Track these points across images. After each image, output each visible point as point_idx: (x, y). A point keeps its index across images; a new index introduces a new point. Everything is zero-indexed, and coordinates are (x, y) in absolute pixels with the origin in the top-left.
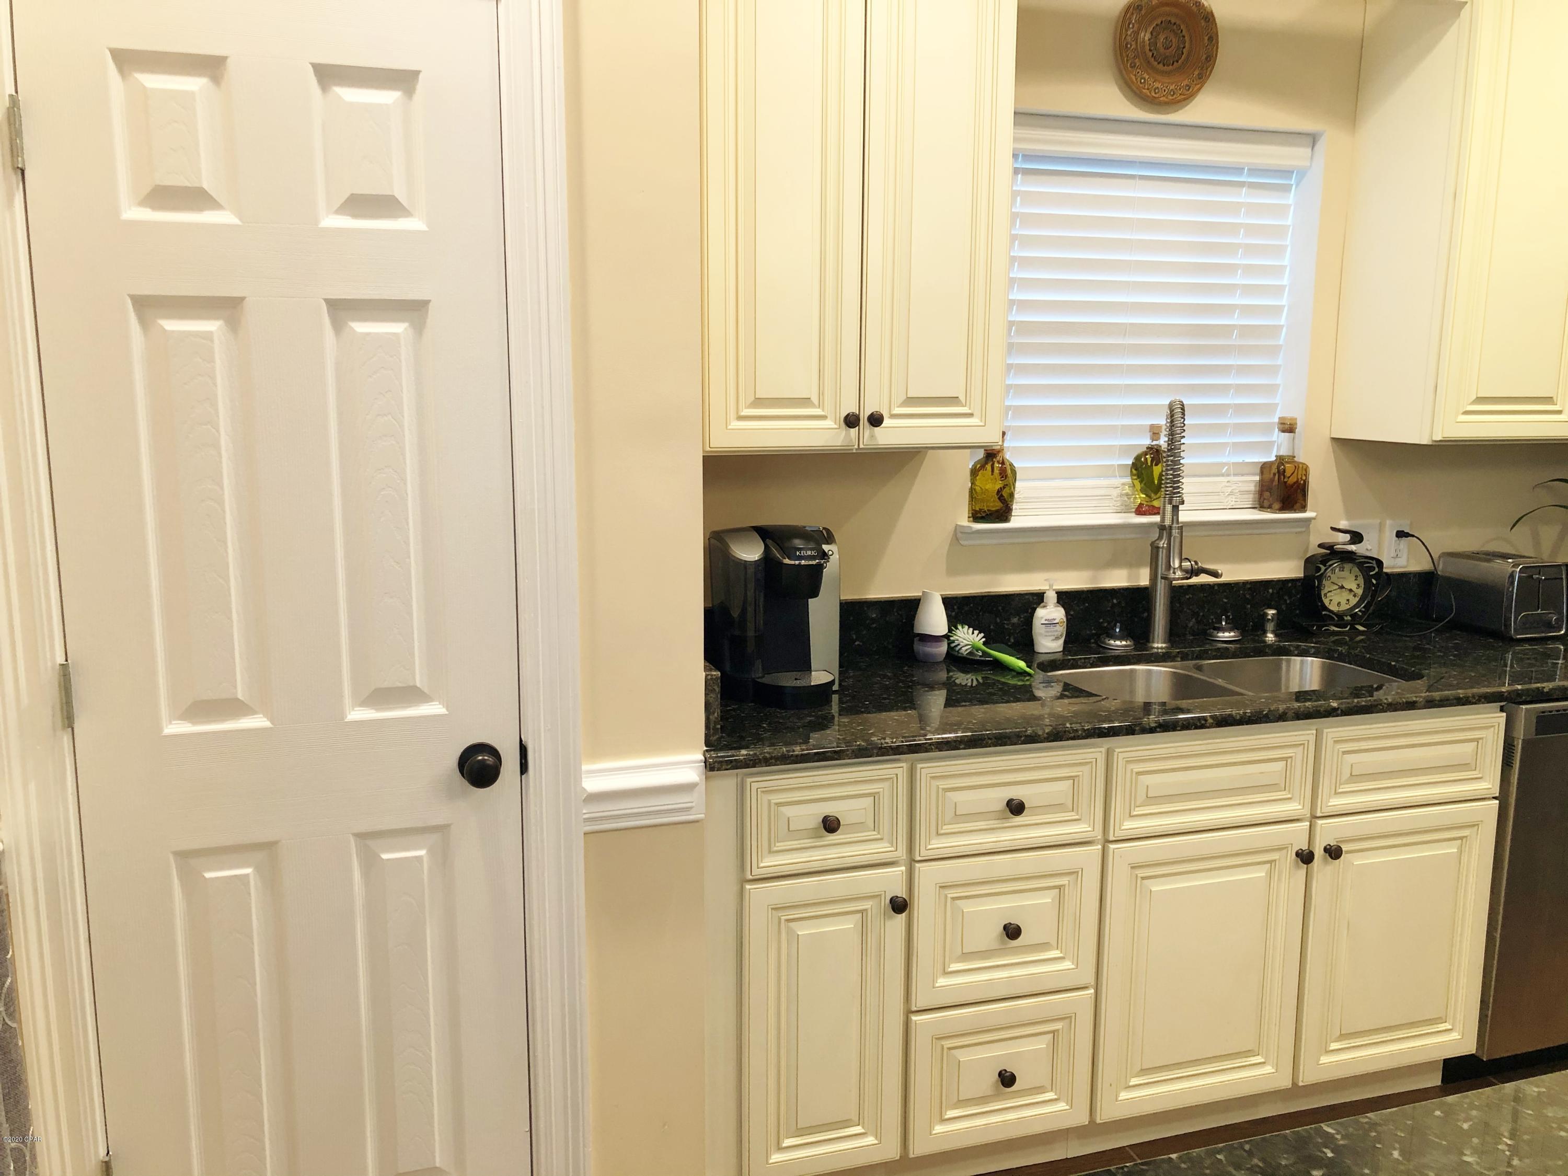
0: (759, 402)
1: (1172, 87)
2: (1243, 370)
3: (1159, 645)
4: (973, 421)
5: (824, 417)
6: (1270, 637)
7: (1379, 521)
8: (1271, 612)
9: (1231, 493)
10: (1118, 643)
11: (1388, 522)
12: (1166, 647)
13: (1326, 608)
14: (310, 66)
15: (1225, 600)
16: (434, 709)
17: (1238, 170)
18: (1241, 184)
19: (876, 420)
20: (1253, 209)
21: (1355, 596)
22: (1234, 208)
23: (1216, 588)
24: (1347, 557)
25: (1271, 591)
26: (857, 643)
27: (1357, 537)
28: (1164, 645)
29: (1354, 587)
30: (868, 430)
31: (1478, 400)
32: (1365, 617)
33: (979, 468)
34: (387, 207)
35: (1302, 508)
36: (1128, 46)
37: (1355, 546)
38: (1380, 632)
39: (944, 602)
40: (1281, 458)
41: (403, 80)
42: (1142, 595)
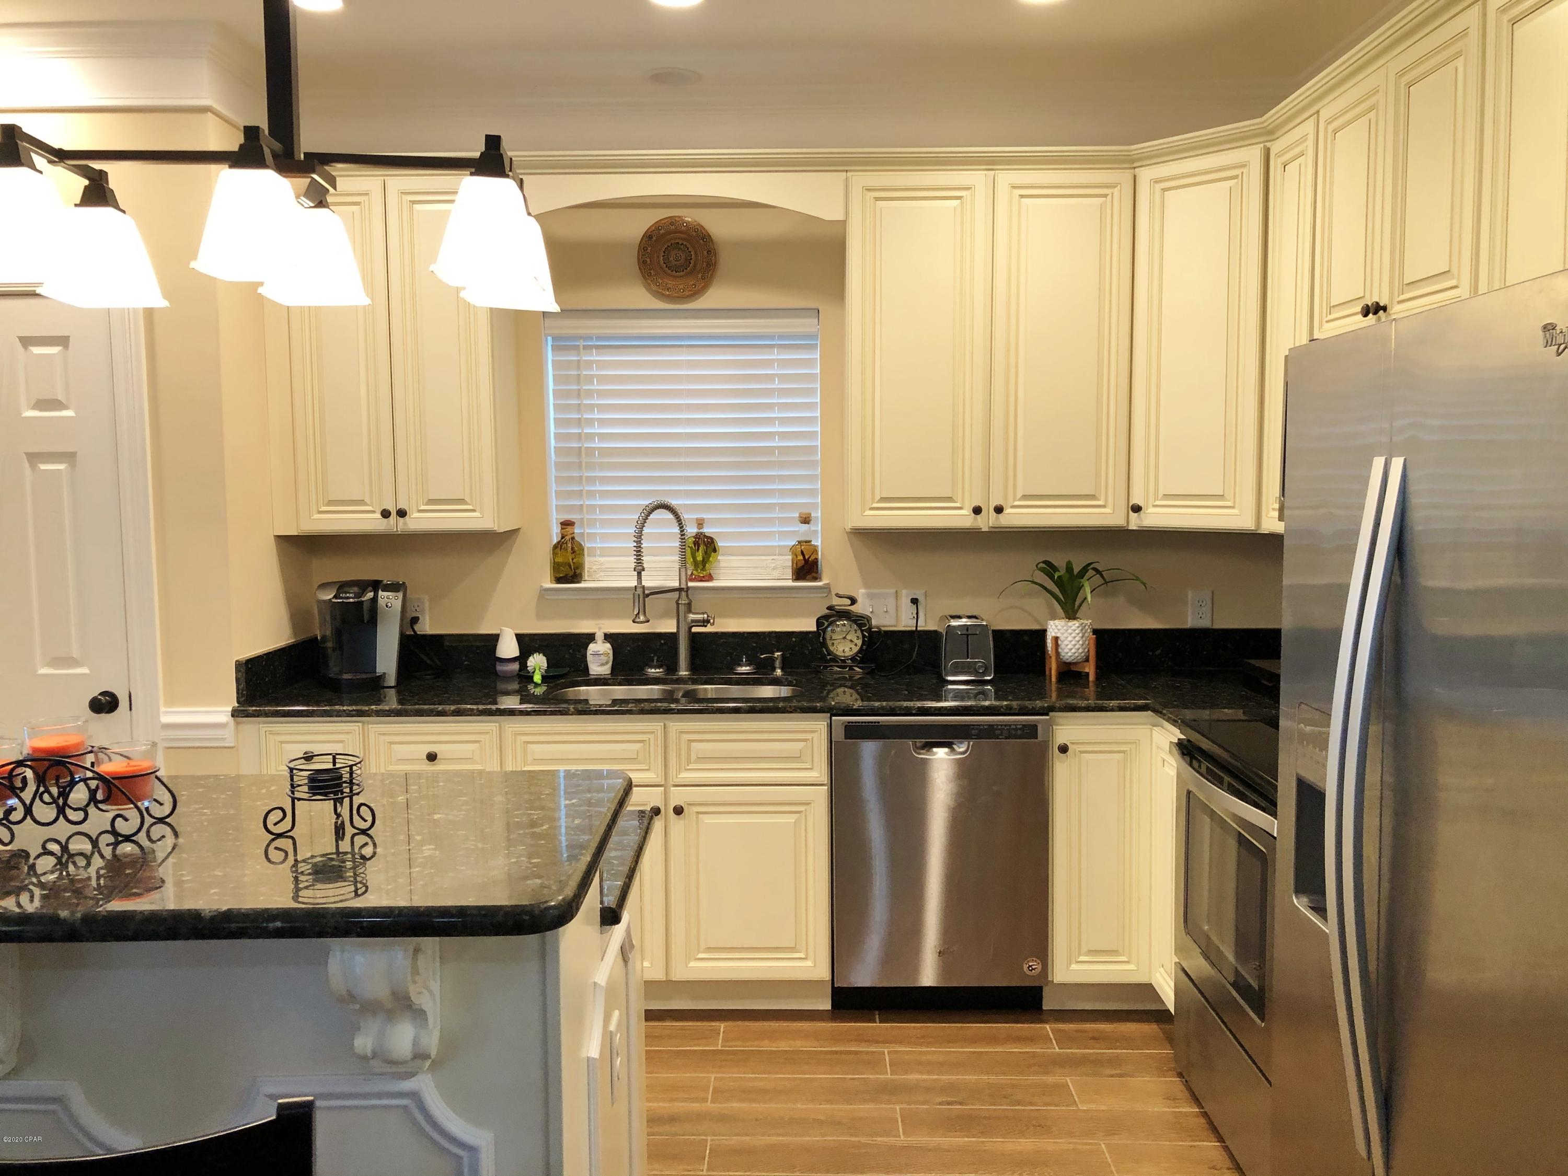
0: (331, 503)
1: (681, 287)
2: (783, 479)
3: (683, 673)
4: (477, 514)
5: (373, 512)
6: (779, 672)
7: (894, 590)
8: (777, 654)
9: (775, 568)
10: (653, 670)
11: (904, 592)
12: (688, 675)
13: (830, 653)
14: (17, 339)
15: (754, 645)
16: (85, 670)
17: (772, 337)
18: (772, 346)
19: (402, 513)
20: (783, 363)
21: (856, 645)
22: (768, 363)
23: (746, 635)
24: (844, 616)
25: (794, 639)
26: (466, 663)
27: (851, 599)
28: (687, 673)
29: (855, 640)
30: (401, 520)
31: (883, 499)
32: (862, 661)
33: (558, 547)
34: (55, 404)
35: (815, 579)
36: (644, 262)
37: (852, 608)
38: (871, 673)
39: (519, 637)
40: (800, 542)
41: (63, 341)
42: (672, 638)
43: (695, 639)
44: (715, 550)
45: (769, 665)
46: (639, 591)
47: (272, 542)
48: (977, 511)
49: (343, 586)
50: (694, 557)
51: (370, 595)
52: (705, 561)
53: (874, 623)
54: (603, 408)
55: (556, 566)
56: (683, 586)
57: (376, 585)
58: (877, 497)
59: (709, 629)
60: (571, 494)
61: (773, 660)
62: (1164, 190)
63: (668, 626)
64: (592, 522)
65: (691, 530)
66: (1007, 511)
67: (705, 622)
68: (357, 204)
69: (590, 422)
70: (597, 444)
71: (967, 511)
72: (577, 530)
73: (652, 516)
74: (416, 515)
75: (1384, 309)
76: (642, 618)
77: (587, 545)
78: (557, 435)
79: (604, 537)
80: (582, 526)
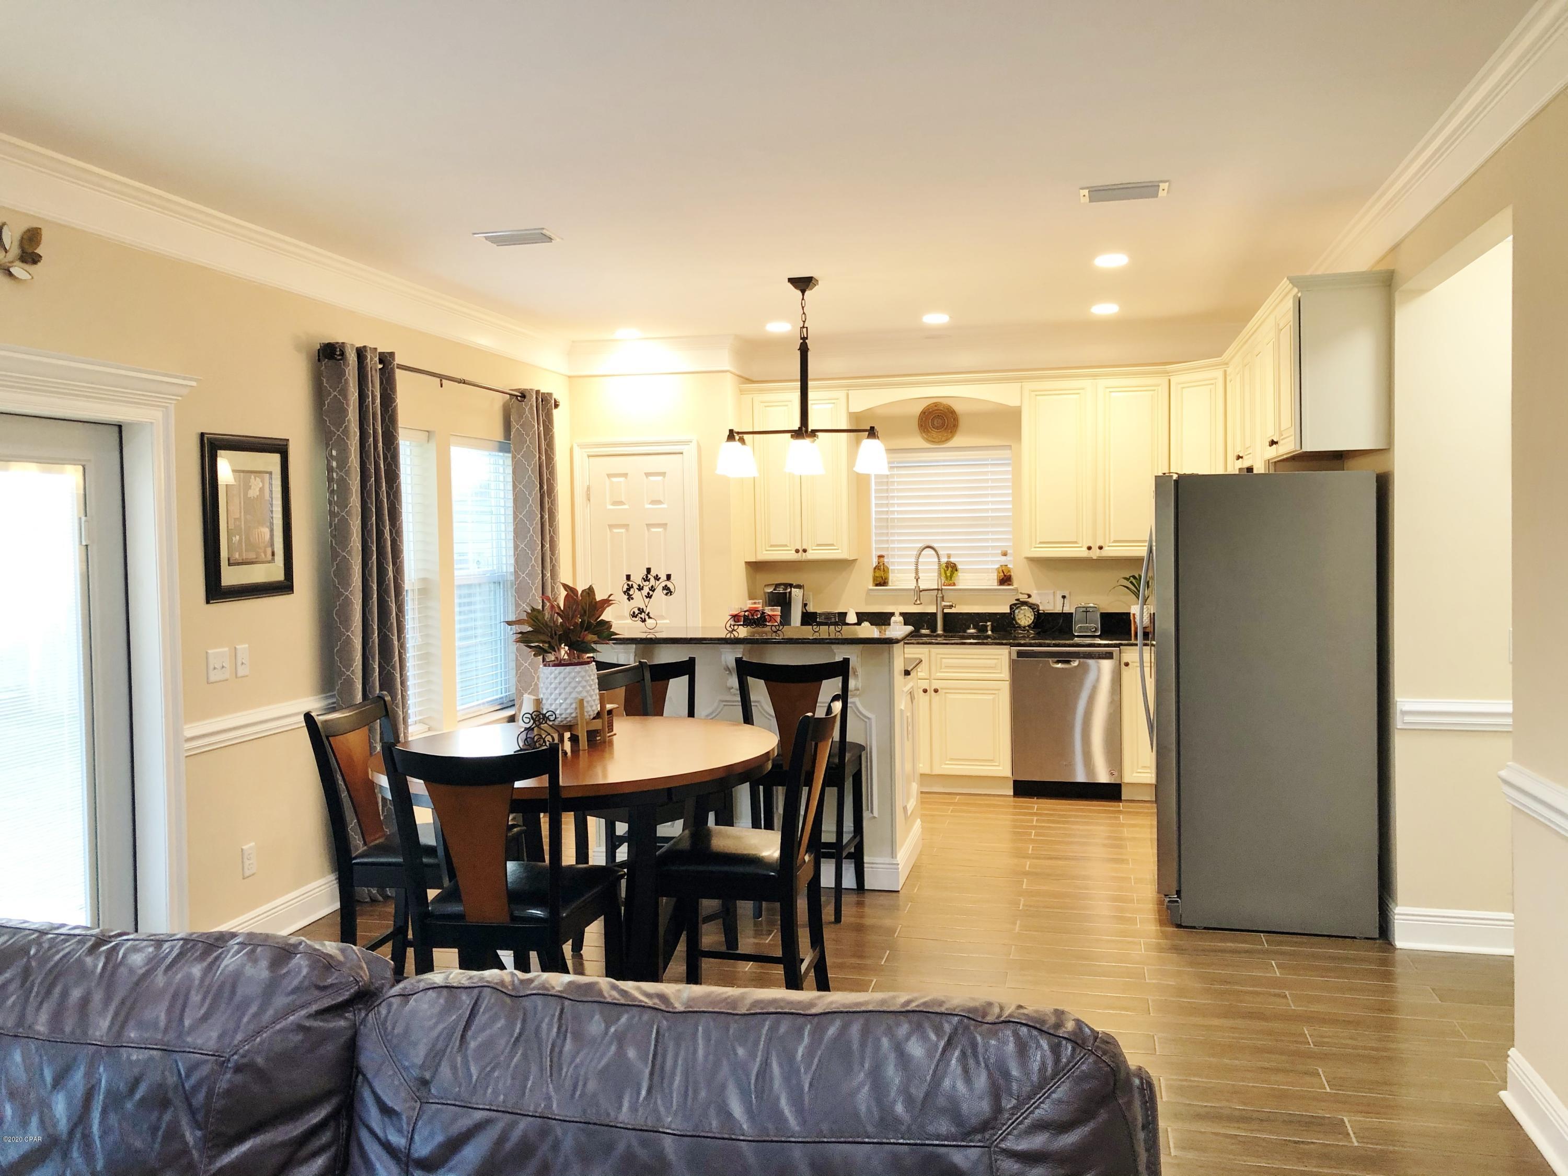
0: (772, 546)
1: (940, 436)
3: (940, 632)
4: (839, 551)
5: (791, 550)
6: (990, 633)
7: (1052, 591)
8: (989, 623)
9: (989, 580)
10: (924, 631)
11: (1058, 592)
13: (1017, 623)
15: (977, 619)
19: (805, 551)
21: (1031, 618)
23: (972, 614)
24: (1024, 603)
27: (1029, 596)
28: (942, 633)
29: (1030, 615)
30: (804, 554)
31: (1041, 543)
32: (1034, 628)
33: (877, 568)
34: (659, 502)
35: (1009, 585)
36: (922, 426)
37: (1029, 600)
38: (1038, 633)
39: (857, 614)
40: (1001, 566)
41: (663, 474)
42: (934, 615)
43: (946, 615)
44: (957, 570)
45: (984, 629)
46: (917, 588)
47: (744, 564)
48: (1089, 548)
49: (777, 586)
50: (946, 573)
51: (789, 590)
52: (951, 576)
53: (1041, 608)
54: (899, 498)
55: (875, 578)
56: (940, 588)
57: (791, 586)
58: (1038, 542)
59: (953, 610)
60: (882, 542)
61: (986, 626)
62: (1183, 388)
63: (932, 609)
64: (893, 556)
65: (944, 560)
66: (1106, 548)
67: (951, 607)
68: (787, 406)
69: (893, 505)
70: (896, 516)
71: (1085, 549)
72: (886, 560)
73: (923, 553)
74: (811, 552)
75: (1242, 457)
76: (918, 602)
77: (891, 568)
78: (876, 512)
79: (899, 563)
80: (888, 558)
